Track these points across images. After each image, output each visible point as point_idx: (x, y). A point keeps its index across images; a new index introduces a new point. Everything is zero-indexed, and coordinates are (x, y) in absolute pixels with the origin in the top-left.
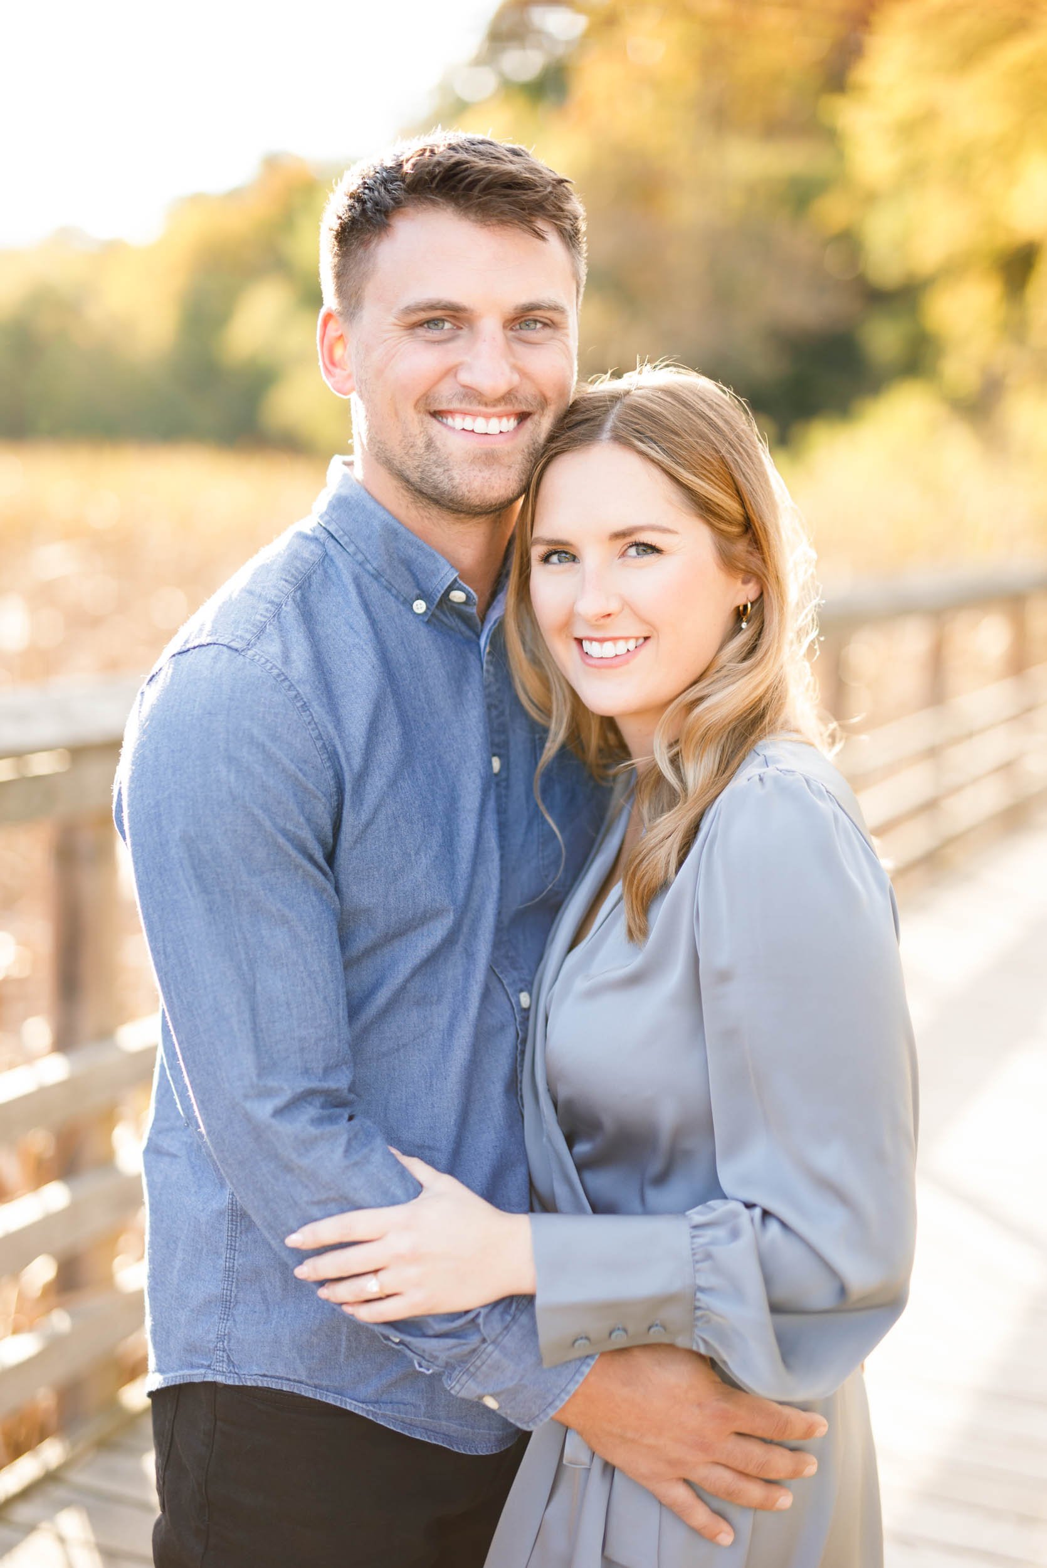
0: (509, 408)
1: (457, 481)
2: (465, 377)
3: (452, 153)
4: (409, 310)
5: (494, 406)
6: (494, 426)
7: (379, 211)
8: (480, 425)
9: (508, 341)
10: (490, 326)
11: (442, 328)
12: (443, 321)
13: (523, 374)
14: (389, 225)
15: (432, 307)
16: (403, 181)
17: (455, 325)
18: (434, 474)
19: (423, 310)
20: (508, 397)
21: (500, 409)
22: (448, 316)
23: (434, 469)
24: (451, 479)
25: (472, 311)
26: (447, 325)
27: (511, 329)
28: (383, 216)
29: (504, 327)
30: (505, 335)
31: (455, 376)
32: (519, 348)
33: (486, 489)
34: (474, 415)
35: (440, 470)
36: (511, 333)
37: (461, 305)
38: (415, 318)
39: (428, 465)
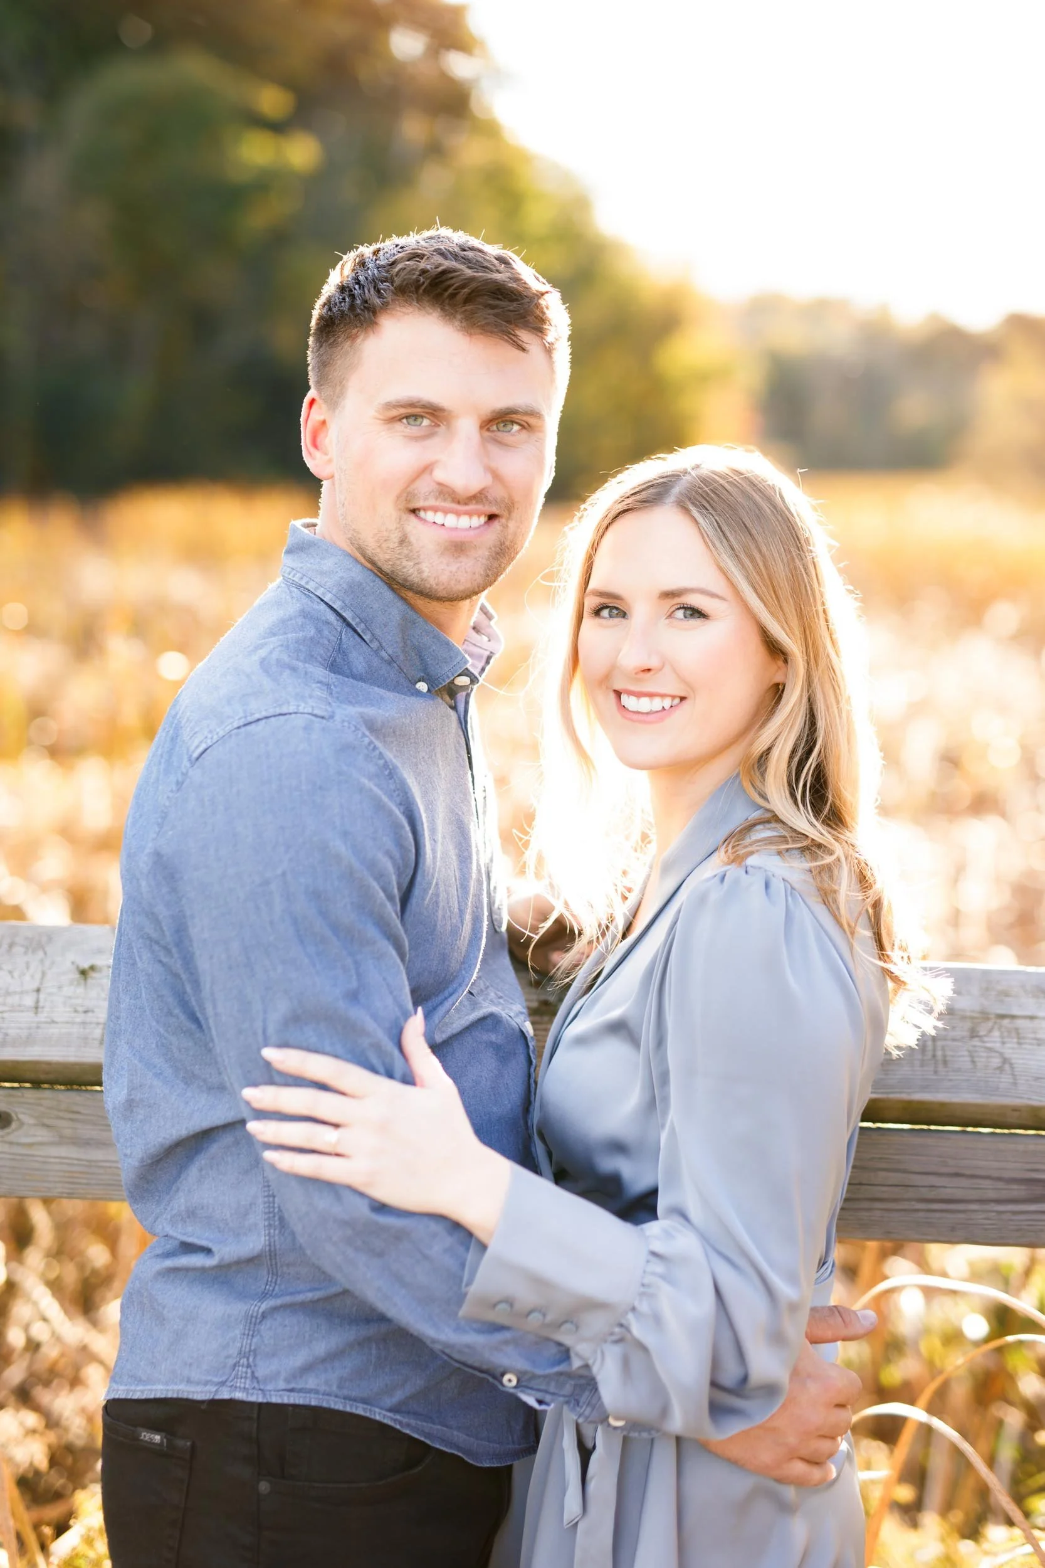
0: (480, 507)
1: (425, 575)
2: (439, 475)
3: (440, 260)
4: (389, 406)
5: (466, 504)
6: (464, 522)
7: (368, 309)
8: (451, 520)
9: (484, 440)
10: (467, 427)
11: (420, 425)
12: (422, 417)
13: (496, 476)
14: (376, 323)
15: (412, 405)
16: (392, 283)
17: (433, 422)
18: (404, 567)
19: (402, 406)
20: (478, 497)
21: (472, 507)
22: (427, 413)
23: (405, 563)
24: (420, 572)
25: (450, 412)
26: (426, 422)
27: (488, 430)
28: (371, 314)
29: (481, 427)
30: (482, 436)
31: (431, 473)
32: (493, 449)
33: (453, 583)
34: (446, 512)
35: (411, 564)
36: (487, 434)
37: (441, 405)
38: (395, 413)
39: (399, 559)
